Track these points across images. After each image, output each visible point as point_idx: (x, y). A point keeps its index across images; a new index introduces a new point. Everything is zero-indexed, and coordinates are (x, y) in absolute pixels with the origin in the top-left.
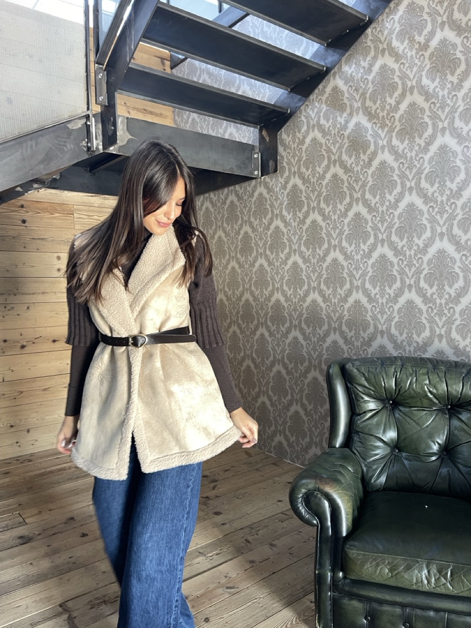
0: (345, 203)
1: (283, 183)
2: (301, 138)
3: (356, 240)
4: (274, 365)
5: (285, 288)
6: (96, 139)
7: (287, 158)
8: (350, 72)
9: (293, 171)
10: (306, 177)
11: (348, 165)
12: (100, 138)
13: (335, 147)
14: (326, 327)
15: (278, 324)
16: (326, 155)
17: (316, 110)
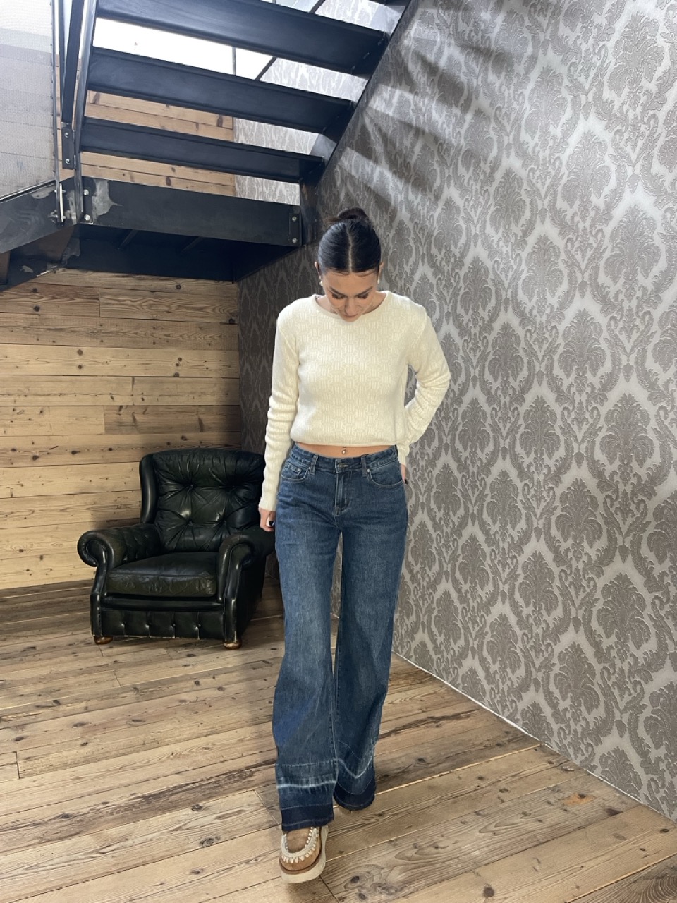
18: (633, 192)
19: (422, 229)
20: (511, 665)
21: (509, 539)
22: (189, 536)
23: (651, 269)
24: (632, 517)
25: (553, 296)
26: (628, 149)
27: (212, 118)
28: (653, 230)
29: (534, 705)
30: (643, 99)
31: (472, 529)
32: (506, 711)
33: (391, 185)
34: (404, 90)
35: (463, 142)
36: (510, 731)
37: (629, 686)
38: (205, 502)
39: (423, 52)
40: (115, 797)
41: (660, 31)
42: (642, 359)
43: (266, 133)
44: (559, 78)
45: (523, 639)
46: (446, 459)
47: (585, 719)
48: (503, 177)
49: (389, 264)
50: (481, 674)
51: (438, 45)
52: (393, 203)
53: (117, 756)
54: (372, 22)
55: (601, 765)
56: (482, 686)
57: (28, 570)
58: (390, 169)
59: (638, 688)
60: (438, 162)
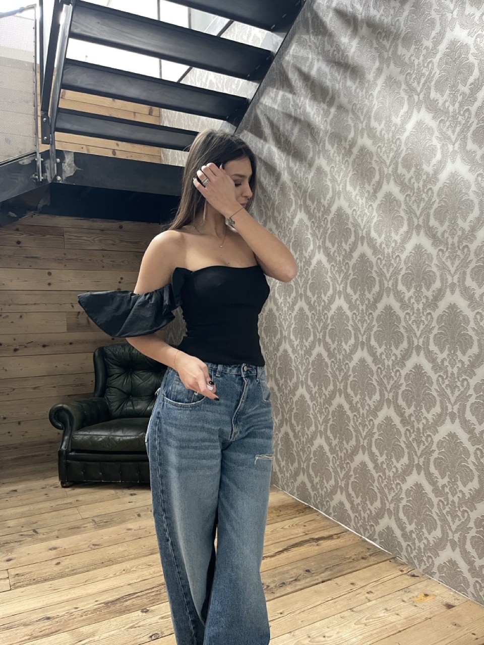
15: (301, 339)
18: (453, 162)
19: (300, 188)
20: (370, 499)
21: (367, 407)
22: (130, 406)
23: (468, 216)
24: (458, 391)
25: (397, 234)
26: (450, 133)
27: (145, 108)
28: (469, 188)
29: (388, 528)
30: (460, 98)
31: (339, 400)
32: (367, 533)
33: (277, 156)
34: (286, 91)
35: (329, 127)
36: (370, 548)
37: (459, 514)
38: (141, 381)
39: (299, 65)
40: (83, 603)
41: (472, 52)
42: (463, 279)
43: (184, 120)
44: (398, 84)
45: (378, 479)
46: (319, 349)
47: (426, 538)
48: (359, 152)
49: (275, 211)
50: (348, 506)
51: (310, 60)
52: (278, 169)
53: (82, 572)
54: (262, 44)
55: (440, 572)
56: (348, 514)
57: (9, 433)
58: (276, 145)
59: (466, 515)
60: (311, 141)
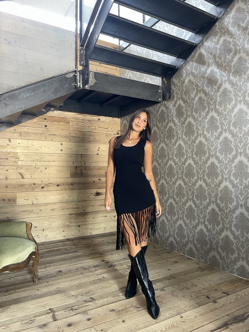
0: (205, 111)
1: (174, 104)
2: (183, 80)
3: (211, 130)
4: (169, 199)
5: (175, 158)
6: (79, 82)
7: (176, 91)
8: (208, 45)
9: (179, 97)
10: (185, 100)
11: (207, 92)
12: (81, 82)
13: (200, 83)
14: (196, 177)
16: (195, 88)
17: (190, 66)
